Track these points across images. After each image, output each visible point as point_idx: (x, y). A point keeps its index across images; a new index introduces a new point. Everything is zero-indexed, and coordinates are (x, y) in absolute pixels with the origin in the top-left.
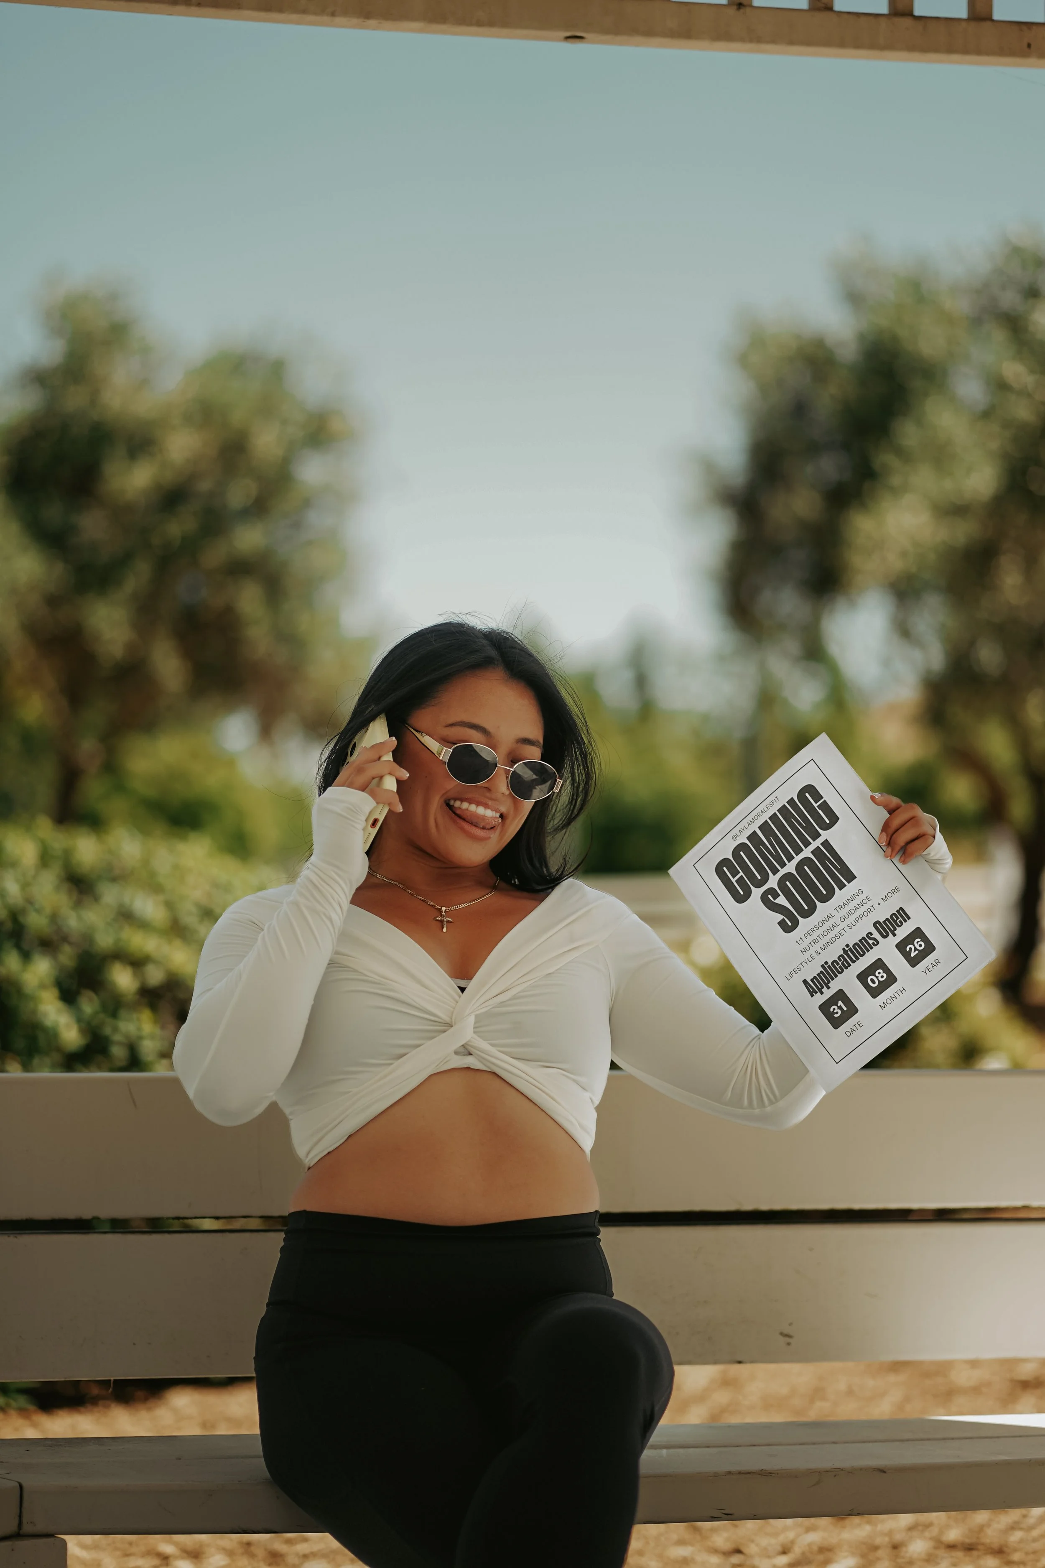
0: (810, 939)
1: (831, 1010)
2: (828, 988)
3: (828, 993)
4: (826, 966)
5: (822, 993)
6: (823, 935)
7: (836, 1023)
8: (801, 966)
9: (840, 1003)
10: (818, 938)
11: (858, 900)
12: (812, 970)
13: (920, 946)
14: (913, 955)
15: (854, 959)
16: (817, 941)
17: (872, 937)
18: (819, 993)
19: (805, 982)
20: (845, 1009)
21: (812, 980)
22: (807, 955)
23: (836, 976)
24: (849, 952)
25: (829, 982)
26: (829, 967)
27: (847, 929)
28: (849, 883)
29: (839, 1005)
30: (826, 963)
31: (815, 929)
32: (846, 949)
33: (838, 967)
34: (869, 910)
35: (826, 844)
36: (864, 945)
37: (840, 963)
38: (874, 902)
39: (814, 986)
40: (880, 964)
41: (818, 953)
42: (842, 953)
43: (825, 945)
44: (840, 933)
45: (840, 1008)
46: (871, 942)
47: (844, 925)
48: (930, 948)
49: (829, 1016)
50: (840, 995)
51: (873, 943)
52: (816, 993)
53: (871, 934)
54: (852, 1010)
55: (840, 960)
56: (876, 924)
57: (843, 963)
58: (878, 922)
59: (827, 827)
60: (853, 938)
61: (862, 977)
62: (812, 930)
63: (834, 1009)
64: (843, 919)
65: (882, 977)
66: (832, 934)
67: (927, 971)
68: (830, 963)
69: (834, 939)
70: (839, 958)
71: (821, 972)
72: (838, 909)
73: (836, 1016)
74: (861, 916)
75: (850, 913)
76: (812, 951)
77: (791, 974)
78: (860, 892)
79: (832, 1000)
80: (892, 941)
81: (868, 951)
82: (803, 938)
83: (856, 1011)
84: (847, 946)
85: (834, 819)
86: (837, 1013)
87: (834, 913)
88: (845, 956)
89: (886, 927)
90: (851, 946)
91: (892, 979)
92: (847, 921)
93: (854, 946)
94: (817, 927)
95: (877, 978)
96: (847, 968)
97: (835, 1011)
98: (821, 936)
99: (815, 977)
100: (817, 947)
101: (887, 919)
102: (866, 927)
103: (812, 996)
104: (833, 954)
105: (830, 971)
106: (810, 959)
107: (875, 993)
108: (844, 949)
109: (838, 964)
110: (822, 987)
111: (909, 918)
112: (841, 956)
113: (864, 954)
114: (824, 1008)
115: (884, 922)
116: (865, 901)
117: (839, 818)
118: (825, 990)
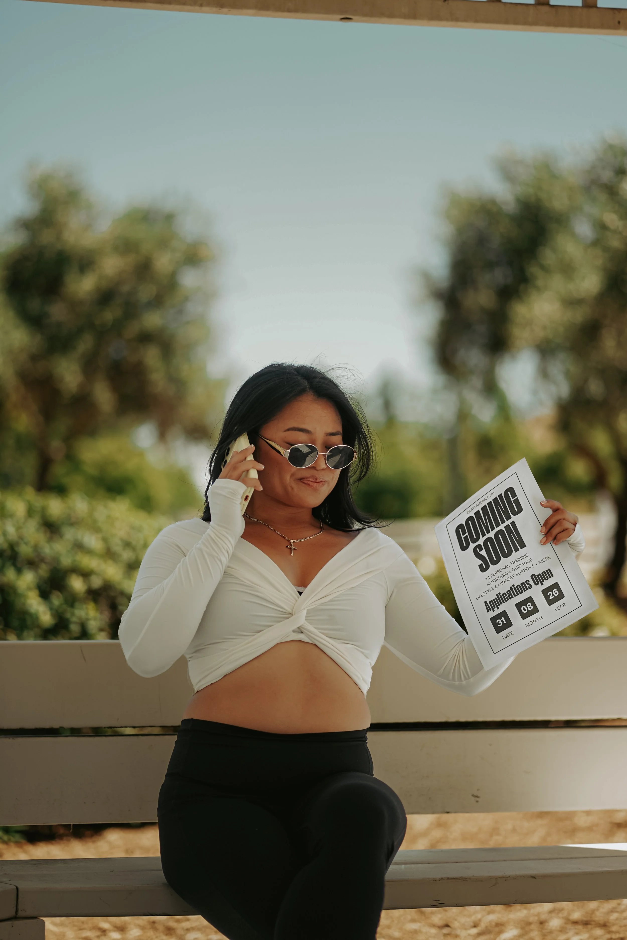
0: (493, 578)
1: (497, 622)
2: (498, 608)
3: (497, 612)
4: (499, 595)
5: (494, 611)
6: (501, 577)
7: (499, 630)
8: (485, 593)
10: (498, 578)
11: (525, 560)
12: (491, 597)
13: (556, 593)
14: (551, 598)
15: (516, 594)
16: (497, 580)
17: (529, 583)
18: (492, 611)
19: (486, 602)
20: (505, 623)
21: (490, 602)
22: (490, 587)
23: (504, 602)
24: (514, 590)
25: (499, 605)
26: (501, 596)
27: (515, 576)
28: (521, 549)
29: (502, 620)
30: (500, 593)
31: (497, 572)
32: (513, 587)
33: (505, 597)
34: (530, 567)
35: (513, 523)
36: (523, 587)
38: (534, 563)
39: (490, 606)
40: (530, 600)
41: (496, 587)
42: (509, 589)
43: (501, 583)
44: (511, 577)
45: (502, 621)
46: (527, 586)
47: (514, 573)
48: (561, 596)
49: (495, 625)
50: (504, 614)
51: (529, 587)
52: (491, 610)
53: (529, 581)
54: (509, 624)
55: (508, 593)
56: (533, 576)
57: (509, 596)
59: (515, 514)
60: (517, 581)
61: (519, 606)
62: (496, 572)
63: (499, 622)
64: (514, 569)
65: (530, 608)
66: (506, 577)
67: (557, 609)
68: (501, 594)
69: (506, 580)
70: (507, 592)
71: (496, 598)
72: (512, 563)
73: (499, 625)
74: (524, 570)
75: (518, 567)
76: (493, 585)
77: (479, 597)
78: (526, 555)
79: (499, 616)
80: (540, 588)
81: (525, 591)
82: (490, 577)
83: (511, 625)
84: (513, 586)
85: (520, 510)
86: (500, 624)
87: (509, 565)
88: (511, 591)
89: (538, 579)
90: (515, 586)
91: (535, 610)
92: (516, 571)
93: (517, 586)
94: (499, 571)
95: (527, 608)
96: (510, 599)
97: (499, 623)
98: (500, 577)
99: (492, 601)
100: (496, 583)
101: (540, 574)
102: (526, 577)
103: (488, 611)
104: (504, 589)
105: (501, 599)
106: (491, 590)
107: (524, 616)
108: (511, 587)
109: (506, 595)
110: (495, 608)
111: (553, 576)
112: (509, 591)
113: (522, 592)
114: (493, 620)
115: (538, 576)
116: (528, 561)
117: (523, 510)
118: (496, 609)
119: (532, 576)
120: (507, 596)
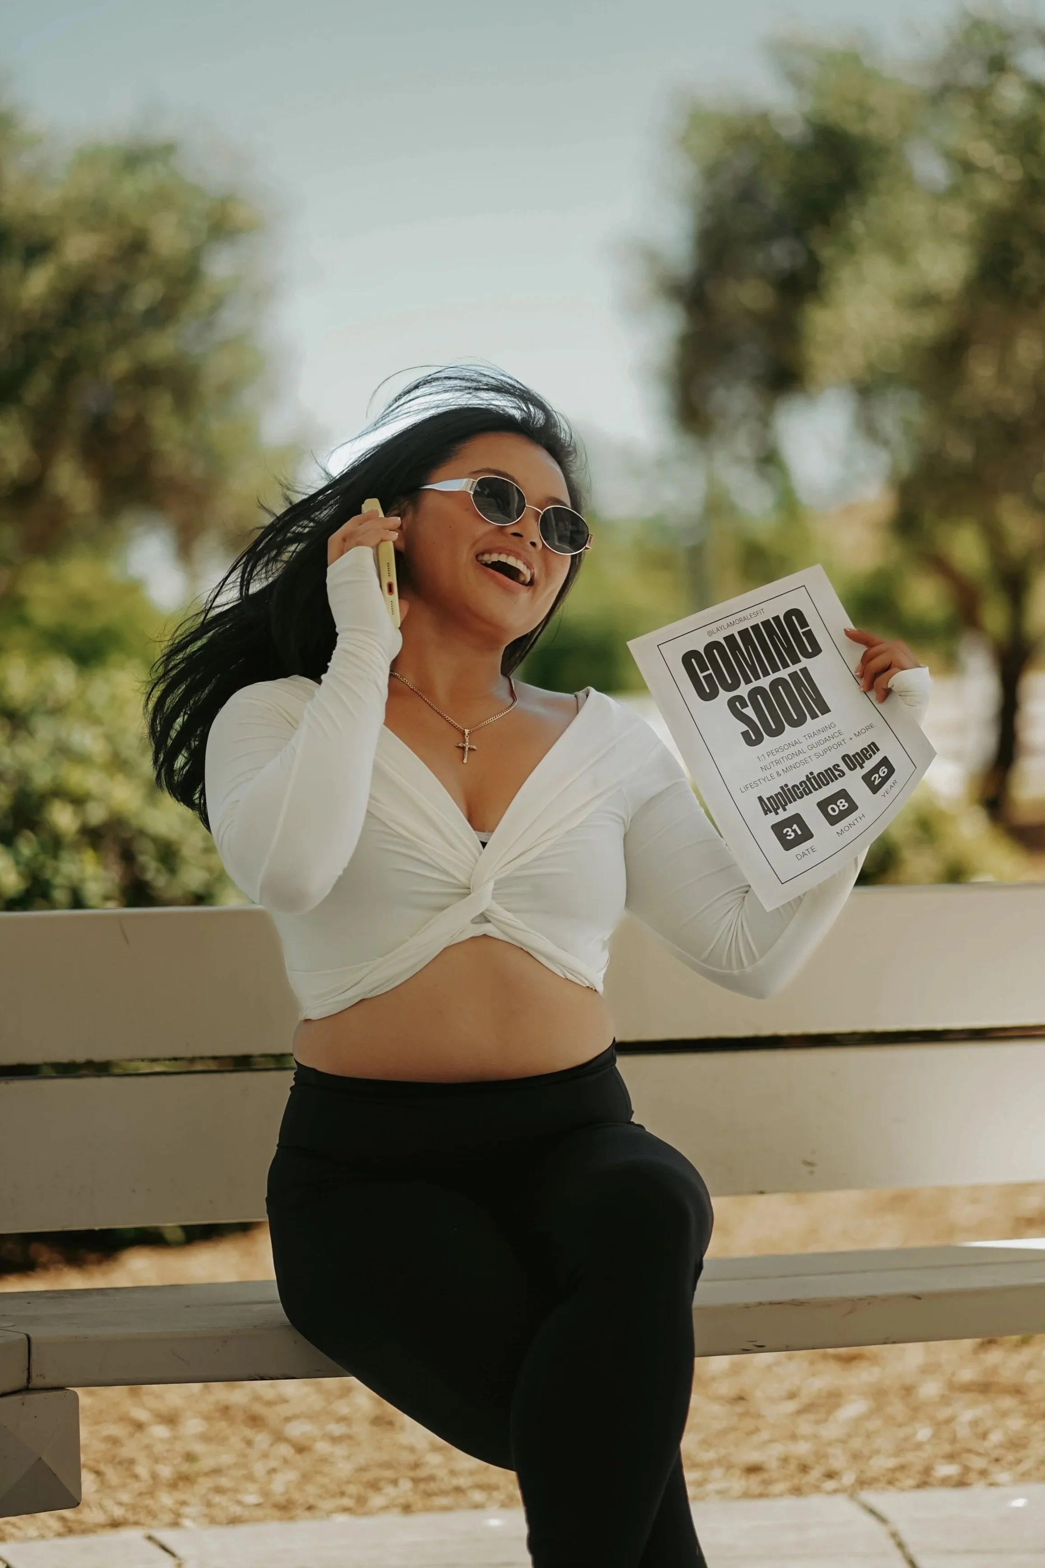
0: (772, 758)
1: (785, 831)
2: (785, 810)
3: (783, 815)
4: (785, 789)
5: (777, 813)
6: (787, 758)
7: (788, 845)
8: (758, 782)
9: (795, 827)
10: (781, 760)
11: (830, 733)
12: (771, 789)
14: (876, 782)
15: (817, 787)
16: (780, 762)
17: (839, 768)
18: (773, 813)
19: (760, 799)
20: (800, 833)
22: (767, 773)
23: (795, 800)
24: (812, 780)
25: (786, 804)
26: (789, 790)
28: (822, 715)
29: (793, 828)
30: (786, 785)
31: (780, 749)
32: (810, 776)
33: (798, 792)
34: (839, 743)
35: (804, 671)
36: (830, 775)
37: (801, 788)
38: (846, 736)
39: (769, 805)
40: (843, 794)
41: (779, 774)
42: (805, 779)
43: (788, 768)
44: (806, 759)
45: (794, 831)
46: (837, 773)
47: (811, 753)
49: (782, 838)
50: (797, 819)
51: (839, 775)
52: (771, 812)
53: (838, 766)
54: (807, 835)
55: (802, 786)
56: (845, 757)
57: (804, 789)
58: (847, 756)
59: (808, 656)
60: (819, 767)
61: (823, 806)
62: (777, 750)
63: (788, 831)
64: (811, 747)
65: (843, 807)
66: (797, 759)
68: (790, 787)
69: (798, 764)
70: (800, 783)
71: (779, 793)
72: (807, 737)
73: (788, 838)
74: (830, 748)
75: (819, 743)
76: (773, 771)
77: (746, 788)
78: (832, 725)
79: (788, 822)
80: (859, 773)
81: (832, 781)
82: (767, 754)
83: (811, 836)
84: (811, 773)
85: (818, 648)
86: (790, 835)
87: (802, 739)
88: (807, 782)
89: (853, 761)
90: (815, 774)
91: (852, 808)
92: (816, 750)
93: (818, 775)
94: (783, 748)
95: (838, 807)
96: (807, 794)
97: (788, 834)
98: (784, 758)
99: (771, 797)
100: (779, 768)
101: (857, 753)
102: (834, 758)
103: (766, 814)
104: (795, 778)
105: (788, 795)
106: (770, 778)
107: (832, 820)
108: (807, 776)
109: (799, 789)
110: (778, 808)
111: (879, 751)
112: (804, 782)
113: (828, 783)
114: (778, 829)
115: (854, 756)
116: (836, 734)
117: (822, 649)
118: (780, 811)
119: (843, 758)
120: (801, 790)
